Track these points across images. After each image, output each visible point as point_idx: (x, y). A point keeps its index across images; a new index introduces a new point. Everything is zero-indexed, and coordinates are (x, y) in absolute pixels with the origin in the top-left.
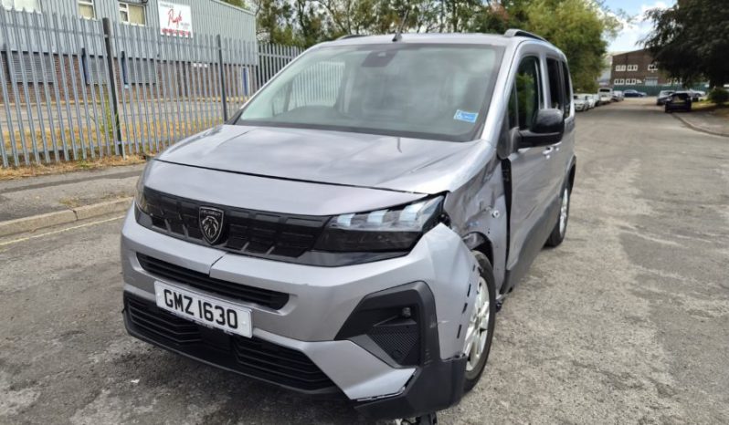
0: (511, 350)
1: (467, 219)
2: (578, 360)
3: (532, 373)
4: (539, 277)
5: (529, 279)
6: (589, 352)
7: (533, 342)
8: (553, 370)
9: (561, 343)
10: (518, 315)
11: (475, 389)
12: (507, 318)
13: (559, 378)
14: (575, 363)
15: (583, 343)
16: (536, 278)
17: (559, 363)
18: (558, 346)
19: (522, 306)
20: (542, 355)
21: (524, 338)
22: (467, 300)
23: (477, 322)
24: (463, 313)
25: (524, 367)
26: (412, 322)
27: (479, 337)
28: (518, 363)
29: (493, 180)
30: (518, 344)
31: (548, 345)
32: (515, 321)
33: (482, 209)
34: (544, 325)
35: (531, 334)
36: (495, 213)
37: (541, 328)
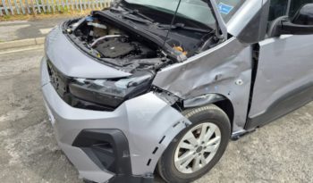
0: (244, 163)
1: (195, 87)
5: (303, 115)
7: (264, 162)
9: (284, 171)
10: (270, 139)
11: (195, 182)
12: (260, 140)
16: (310, 116)
18: (280, 172)
19: (280, 134)
20: (261, 174)
21: (260, 157)
22: (158, 145)
23: (199, 149)
24: (154, 152)
25: (240, 179)
26: (111, 151)
27: (202, 157)
28: (239, 175)
29: (237, 59)
30: (251, 161)
31: (272, 169)
32: (264, 144)
33: (219, 79)
34: (283, 153)
35: (267, 157)
36: (238, 81)
37: (279, 154)
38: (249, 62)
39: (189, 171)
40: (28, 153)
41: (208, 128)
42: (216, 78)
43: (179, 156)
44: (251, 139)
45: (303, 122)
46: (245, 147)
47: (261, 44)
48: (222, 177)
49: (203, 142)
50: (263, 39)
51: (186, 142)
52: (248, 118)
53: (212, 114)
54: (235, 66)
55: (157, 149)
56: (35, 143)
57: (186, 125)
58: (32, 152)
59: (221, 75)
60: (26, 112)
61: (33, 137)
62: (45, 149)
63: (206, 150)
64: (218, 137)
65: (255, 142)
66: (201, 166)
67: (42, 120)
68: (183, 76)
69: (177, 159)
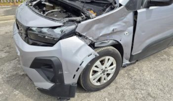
0: (129, 81)
1: (101, 35)
2: (151, 93)
3: (128, 92)
4: (168, 56)
5: (162, 56)
6: (160, 92)
7: (140, 80)
8: (137, 93)
9: (151, 85)
10: (144, 68)
11: (102, 90)
12: (139, 69)
13: (136, 98)
14: (149, 94)
15: (161, 87)
17: (143, 92)
18: (149, 85)
19: (150, 65)
20: (138, 86)
21: (138, 78)
22: (79, 67)
23: (104, 72)
24: (77, 71)
25: (127, 89)
26: (52, 70)
27: (105, 76)
28: (126, 86)
29: (125, 20)
30: (133, 80)
31: (145, 84)
32: (141, 70)
33: (115, 31)
34: (151, 75)
35: (142, 77)
36: (126, 33)
37: (149, 76)
38: (132, 22)
39: (98, 84)
40: (7, 76)
41: (109, 59)
42: (113, 30)
43: (92, 75)
44: (133, 68)
45: (162, 60)
46: (130, 72)
47: (139, 11)
48: (117, 88)
49: (106, 68)
50: (140, 9)
51: (96, 66)
52: (131, 55)
53: (111, 51)
54: (124, 24)
55: (79, 68)
56: (11, 71)
57: (96, 56)
58: (9, 75)
59: (116, 29)
60: (7, 54)
61: (10, 67)
62: (17, 74)
63: (108, 72)
64: (115, 65)
65: (136, 70)
66: (105, 81)
67: (16, 58)
68: (94, 28)
69: (91, 77)
